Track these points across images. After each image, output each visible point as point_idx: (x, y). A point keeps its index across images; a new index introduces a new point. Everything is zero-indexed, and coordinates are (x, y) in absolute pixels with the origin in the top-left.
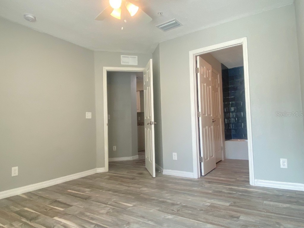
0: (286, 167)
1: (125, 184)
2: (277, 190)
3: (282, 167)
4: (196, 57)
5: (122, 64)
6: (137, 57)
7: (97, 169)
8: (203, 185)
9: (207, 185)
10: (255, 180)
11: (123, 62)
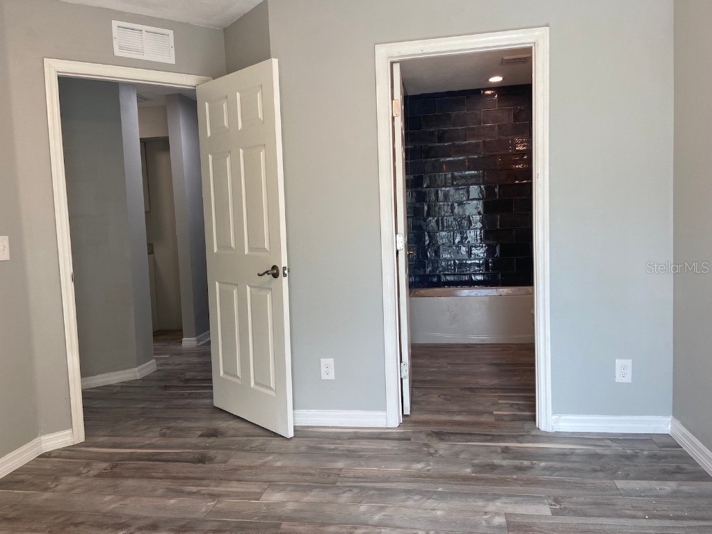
0: (628, 379)
1: (194, 489)
2: (611, 440)
3: (619, 379)
4: (392, 63)
5: (118, 52)
6: (171, 33)
7: (44, 438)
8: (432, 451)
9: (442, 447)
10: (554, 417)
11: (121, 48)
